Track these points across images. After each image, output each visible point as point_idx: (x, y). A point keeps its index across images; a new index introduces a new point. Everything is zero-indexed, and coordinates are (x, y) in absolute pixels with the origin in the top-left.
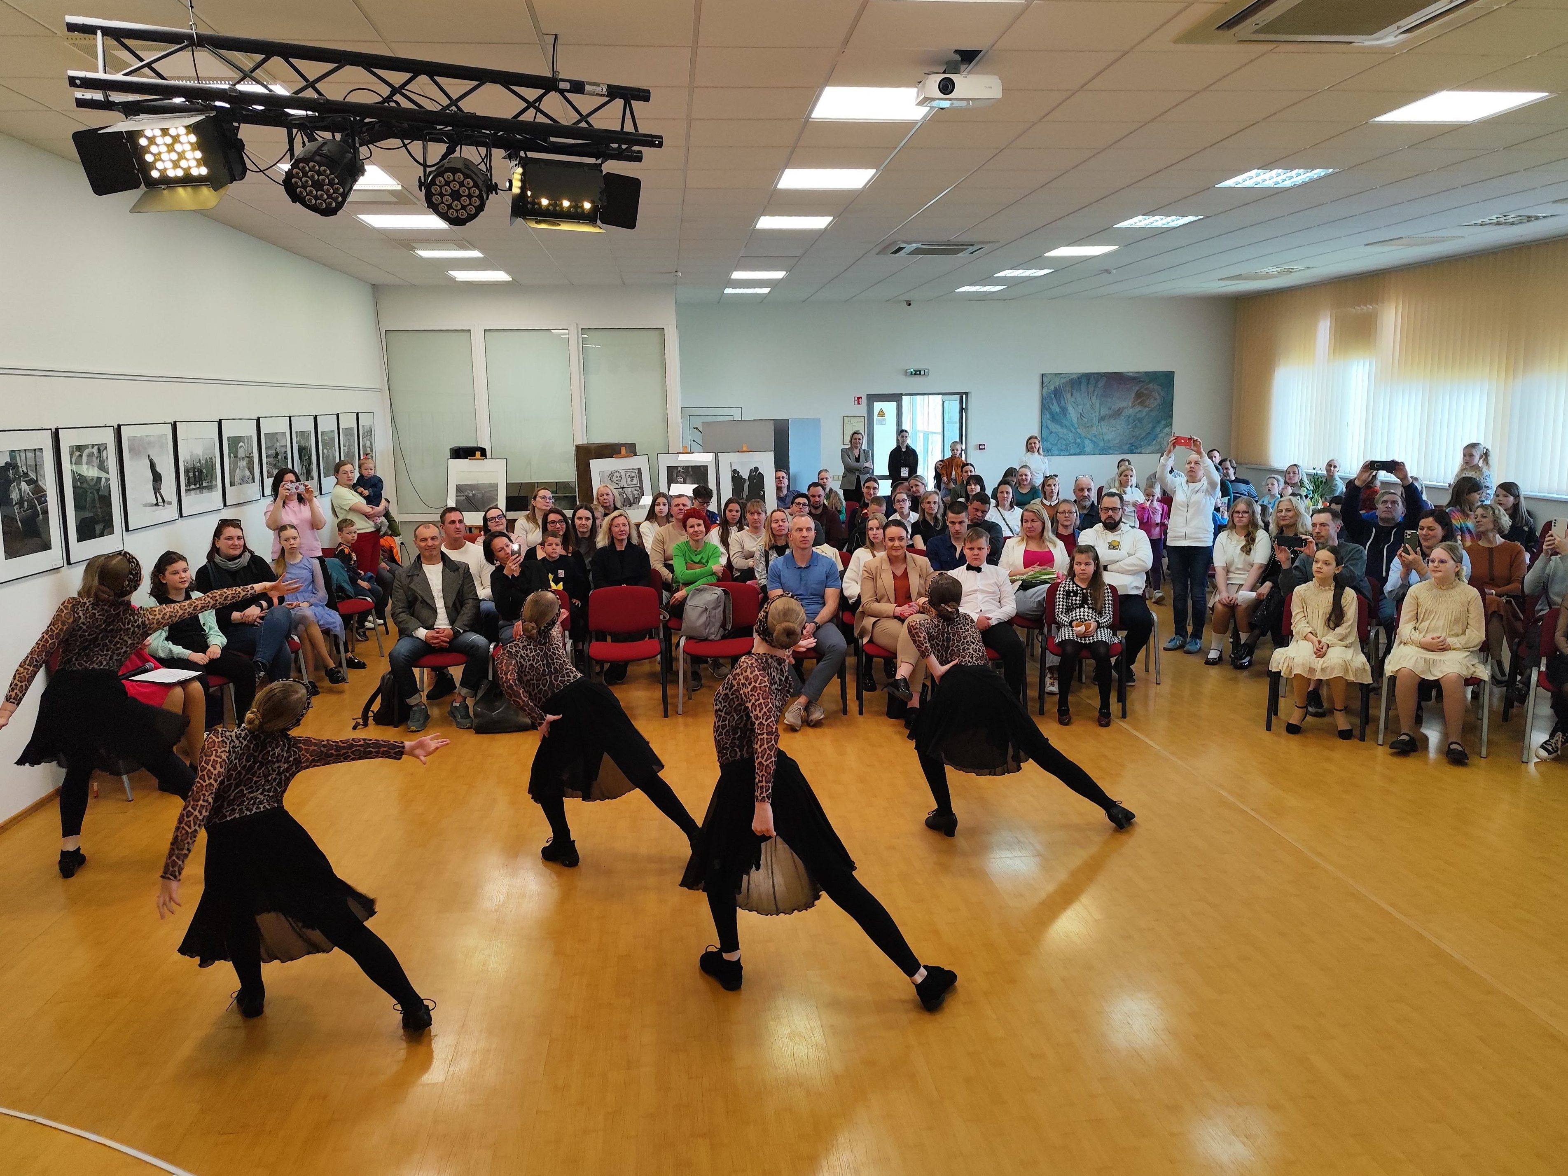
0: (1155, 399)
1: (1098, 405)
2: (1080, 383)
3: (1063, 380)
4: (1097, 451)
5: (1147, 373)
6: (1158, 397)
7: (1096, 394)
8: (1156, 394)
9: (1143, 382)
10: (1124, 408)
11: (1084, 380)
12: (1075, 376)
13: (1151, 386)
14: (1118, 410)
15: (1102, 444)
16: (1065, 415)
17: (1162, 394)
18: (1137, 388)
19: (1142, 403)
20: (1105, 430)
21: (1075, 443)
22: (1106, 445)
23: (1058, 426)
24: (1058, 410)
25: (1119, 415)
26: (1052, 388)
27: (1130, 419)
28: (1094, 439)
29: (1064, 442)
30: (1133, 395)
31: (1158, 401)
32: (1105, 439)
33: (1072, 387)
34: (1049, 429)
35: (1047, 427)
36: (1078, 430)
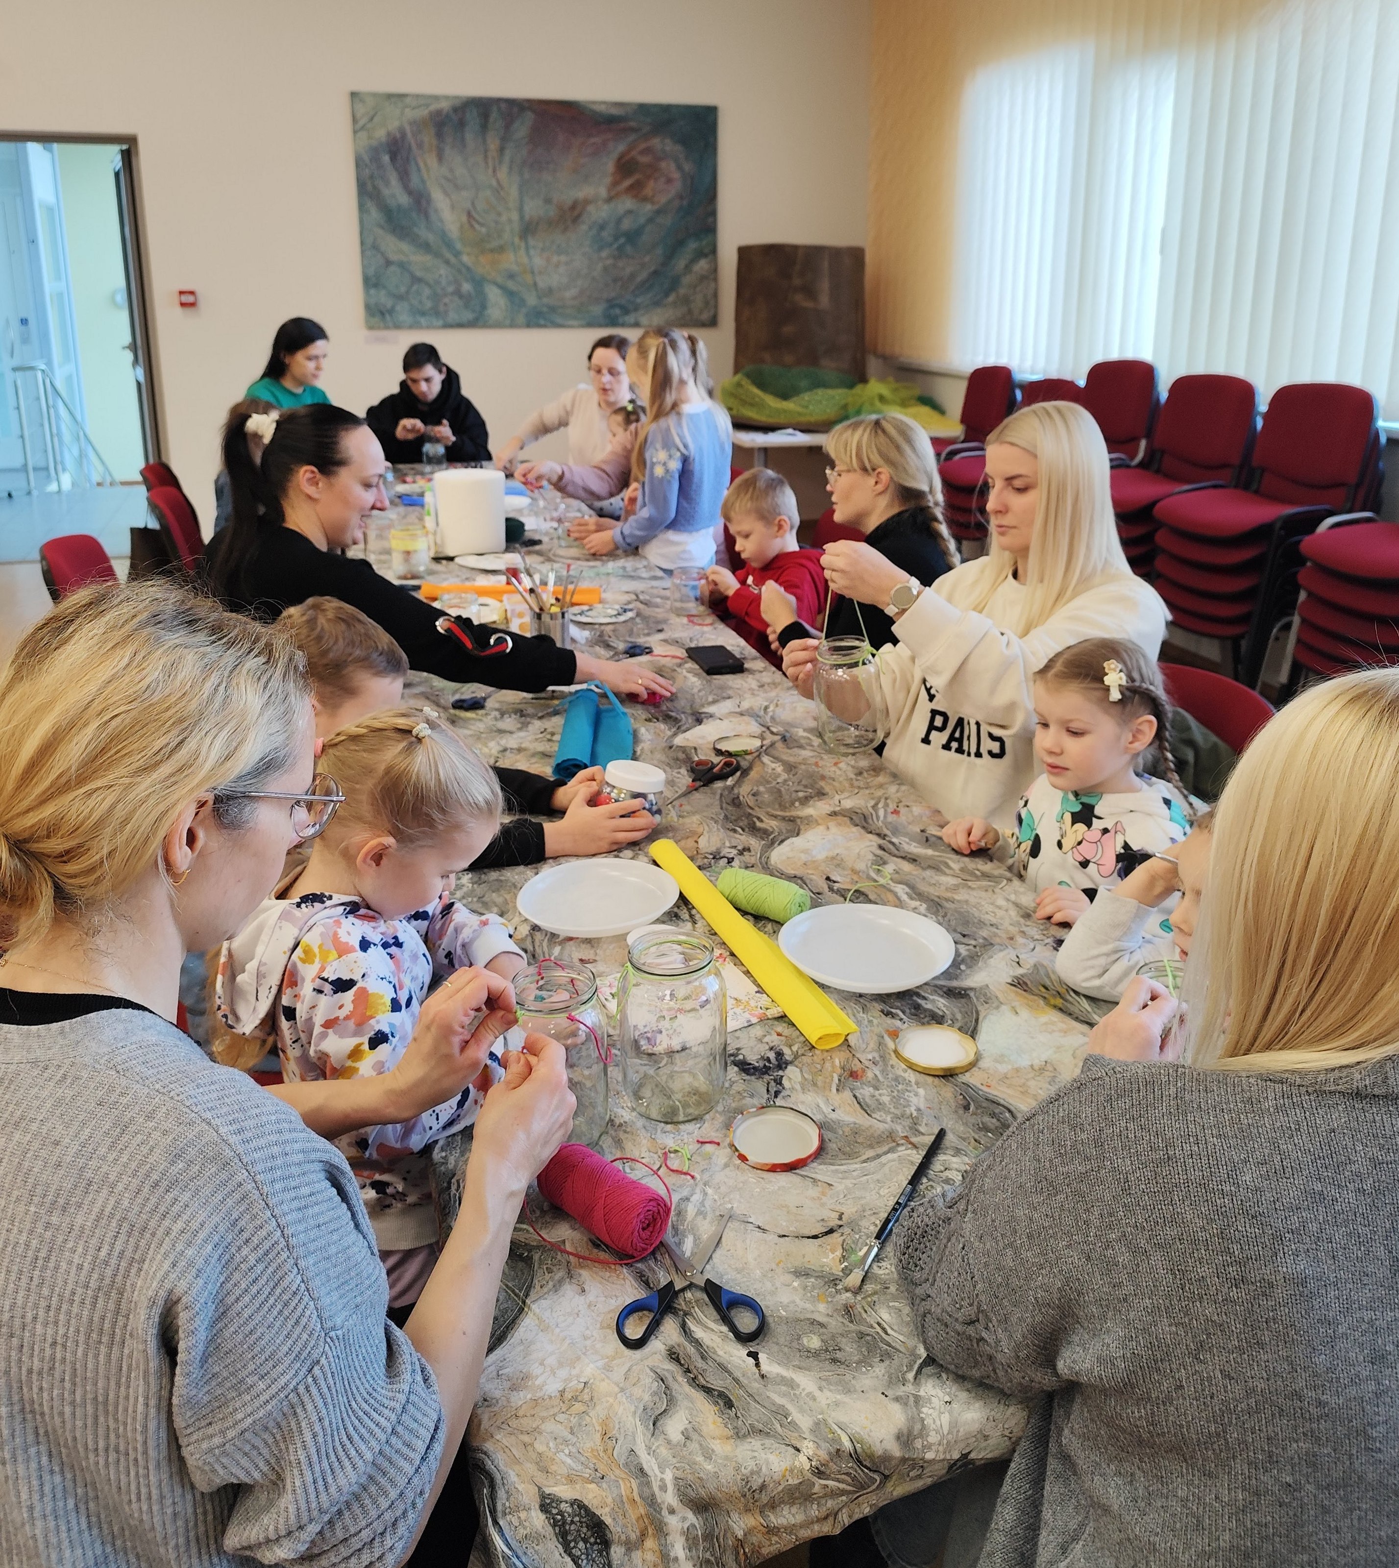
0: (669, 181)
1: (514, 192)
2: (462, 124)
3: (410, 114)
4: (521, 319)
5: (643, 109)
6: (676, 175)
7: (507, 158)
8: (669, 167)
9: (633, 130)
10: (587, 202)
11: (472, 117)
12: (445, 105)
13: (656, 142)
14: (573, 207)
15: (532, 300)
16: (427, 216)
17: (687, 167)
18: (621, 148)
19: (636, 189)
20: (538, 262)
21: (458, 293)
22: (545, 300)
23: (405, 246)
24: (404, 199)
25: (576, 220)
26: (381, 134)
27: (604, 234)
28: (510, 285)
29: (427, 291)
30: (610, 166)
31: (677, 186)
32: (541, 284)
33: (439, 135)
34: (382, 254)
35: (375, 247)
36: (465, 259)
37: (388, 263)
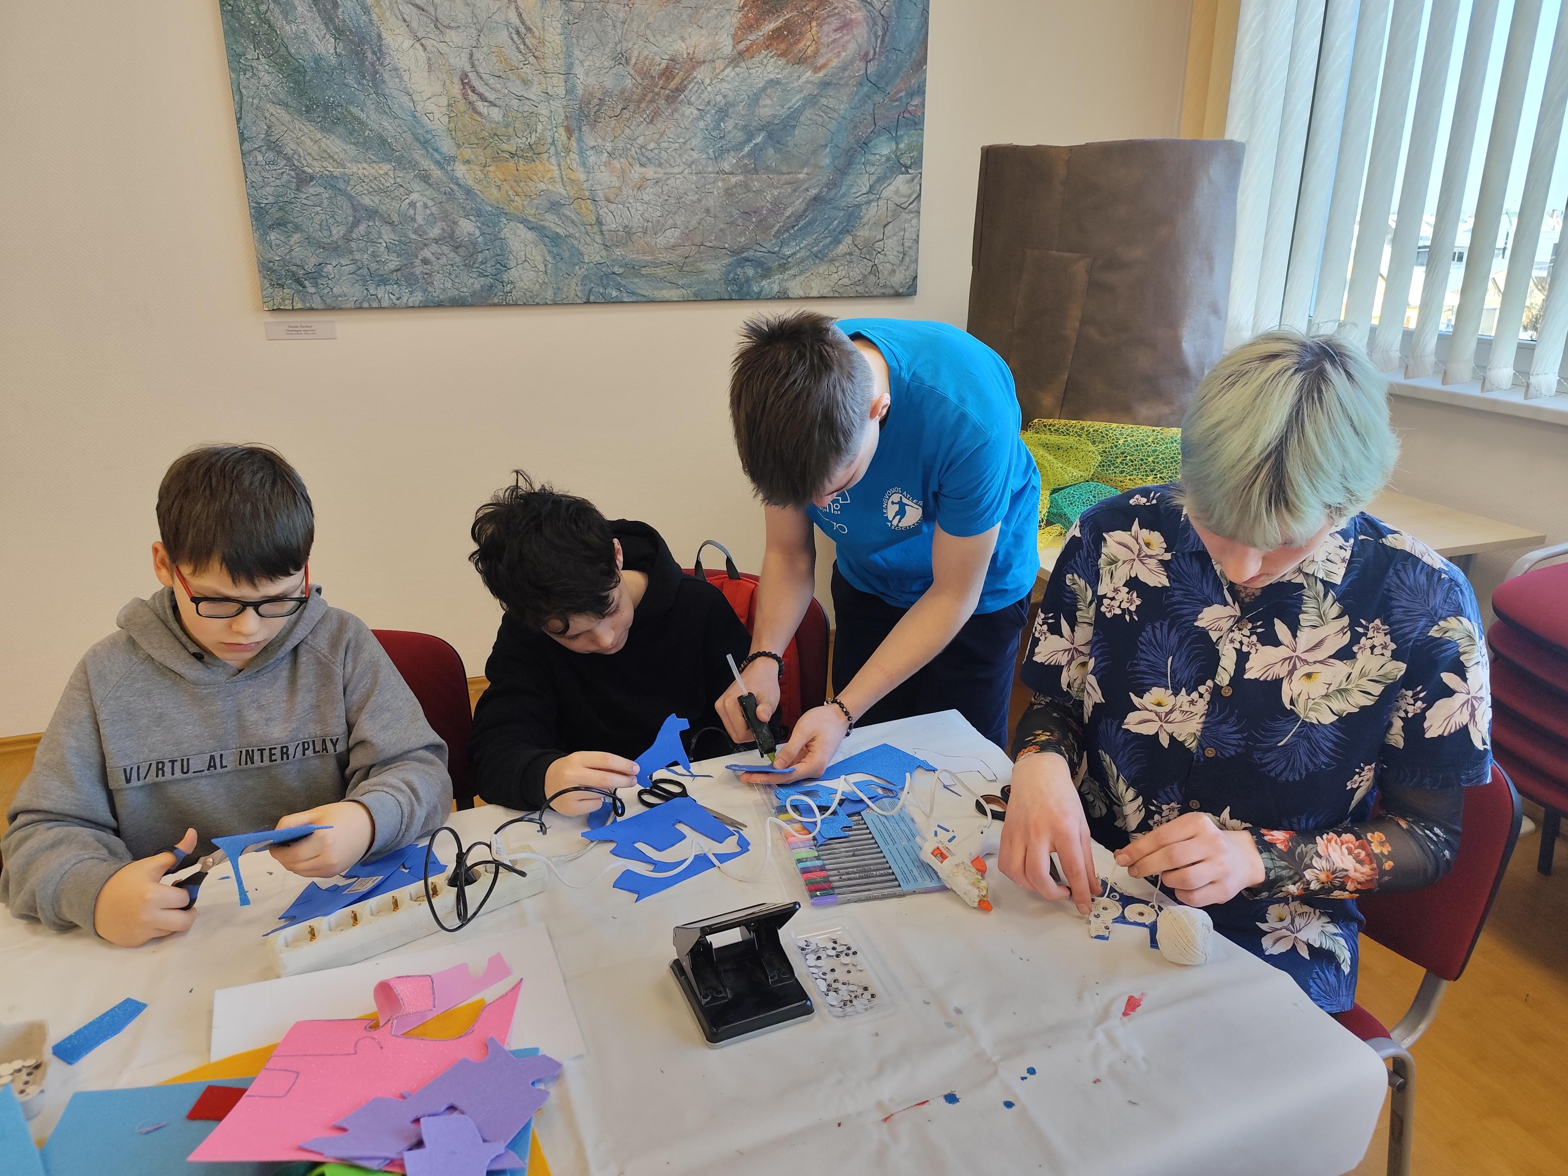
0: (846, 25)
1: (553, 37)
4: (574, 288)
6: (859, 15)
10: (694, 62)
14: (667, 74)
15: (593, 253)
16: (377, 82)
19: (784, 40)
20: (605, 178)
22: (618, 252)
23: (335, 145)
24: (326, 46)
25: (674, 96)
27: (727, 125)
28: (551, 221)
29: (387, 235)
31: (860, 36)
34: (289, 159)
35: (274, 146)
36: (460, 170)
37: (303, 179)
